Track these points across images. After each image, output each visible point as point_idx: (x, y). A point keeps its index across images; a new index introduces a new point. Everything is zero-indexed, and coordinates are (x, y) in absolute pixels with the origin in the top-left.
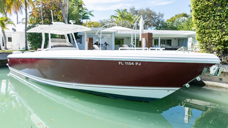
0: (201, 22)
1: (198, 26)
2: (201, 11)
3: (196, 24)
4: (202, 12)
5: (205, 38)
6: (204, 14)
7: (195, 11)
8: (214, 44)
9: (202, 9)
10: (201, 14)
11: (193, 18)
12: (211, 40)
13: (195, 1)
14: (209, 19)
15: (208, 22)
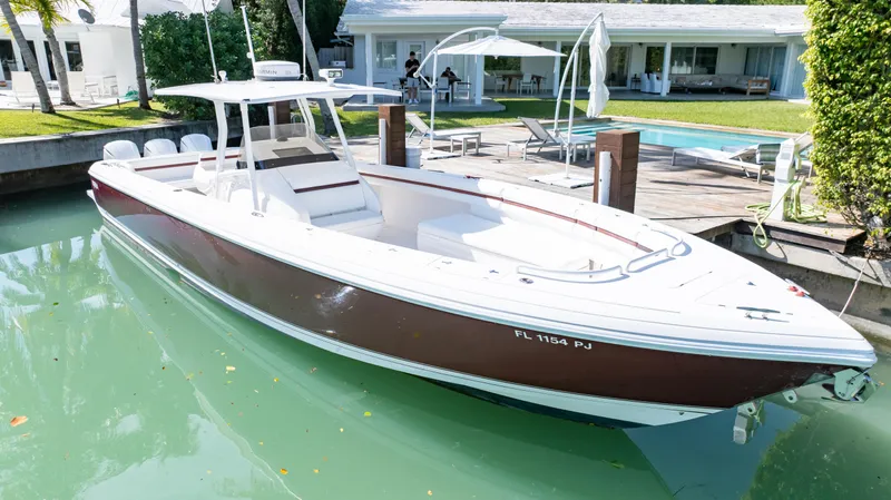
0: (837, 96)
1: (825, 113)
2: (845, 54)
3: (817, 104)
4: (849, 57)
5: (847, 161)
6: (855, 69)
7: (821, 52)
8: (877, 192)
9: (850, 47)
10: (844, 66)
11: (810, 75)
12: (866, 173)
13: (827, 11)
14: (875, 89)
15: (868, 104)
